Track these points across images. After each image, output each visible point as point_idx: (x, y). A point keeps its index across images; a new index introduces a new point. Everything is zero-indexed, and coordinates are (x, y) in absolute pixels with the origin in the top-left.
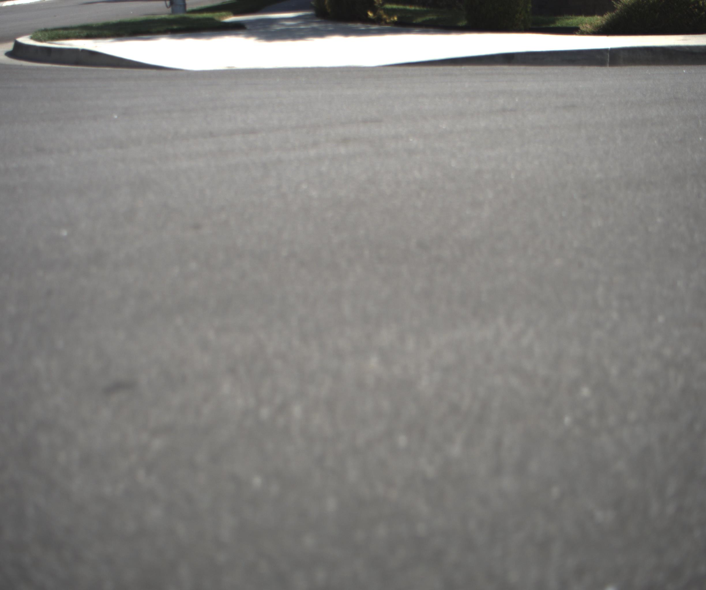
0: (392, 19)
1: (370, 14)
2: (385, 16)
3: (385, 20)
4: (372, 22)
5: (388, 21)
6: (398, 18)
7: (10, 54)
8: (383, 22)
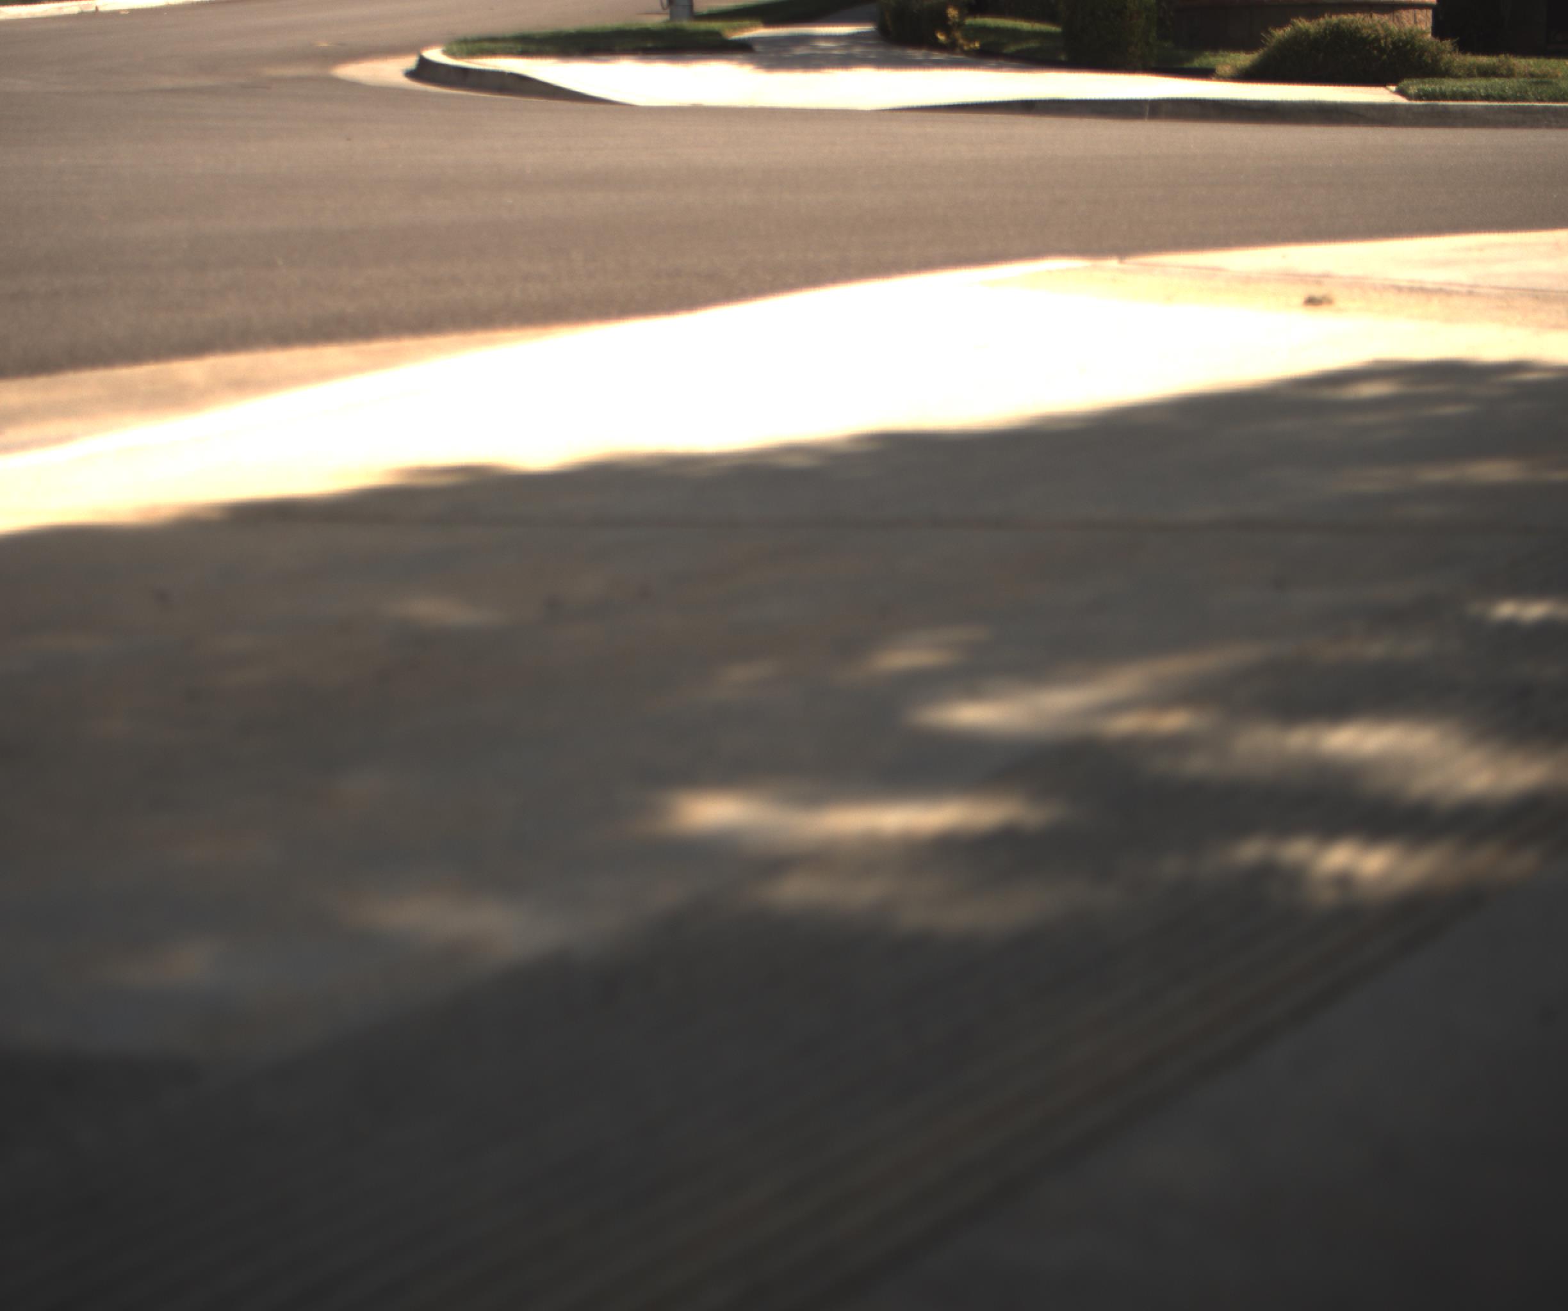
0: (972, 46)
1: (941, 37)
2: (961, 41)
3: (961, 47)
4: (941, 47)
5: (966, 48)
6: (981, 46)
7: (412, 74)
8: (958, 50)
